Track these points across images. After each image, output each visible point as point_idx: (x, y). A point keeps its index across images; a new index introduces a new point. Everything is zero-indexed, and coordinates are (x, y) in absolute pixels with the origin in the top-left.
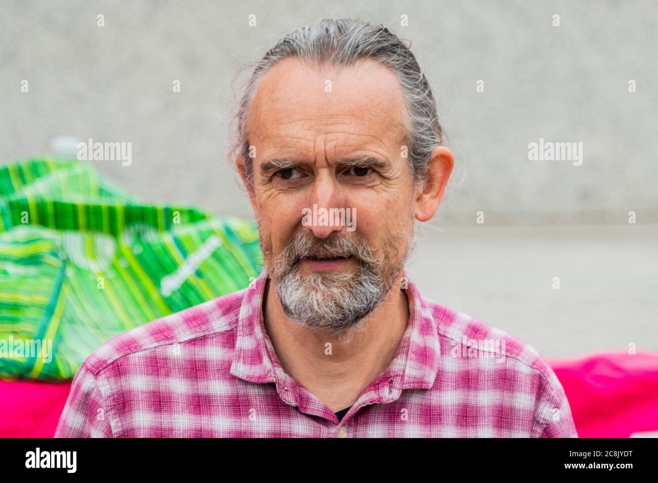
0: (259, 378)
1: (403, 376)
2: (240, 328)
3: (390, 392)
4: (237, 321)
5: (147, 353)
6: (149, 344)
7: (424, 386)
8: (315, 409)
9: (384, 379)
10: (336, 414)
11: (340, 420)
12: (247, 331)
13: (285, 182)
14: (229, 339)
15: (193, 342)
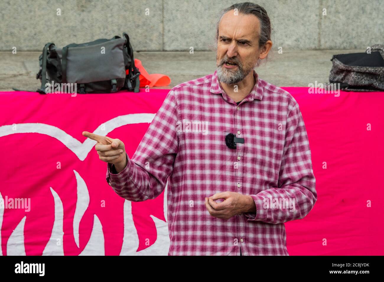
0: (218, 92)
1: (254, 95)
2: (212, 82)
3: (251, 99)
4: (211, 80)
5: (188, 86)
6: (189, 85)
7: (259, 99)
8: (232, 101)
9: (249, 96)
10: (237, 103)
11: (238, 105)
12: (214, 82)
13: (224, 42)
14: (209, 85)
15: (200, 85)
